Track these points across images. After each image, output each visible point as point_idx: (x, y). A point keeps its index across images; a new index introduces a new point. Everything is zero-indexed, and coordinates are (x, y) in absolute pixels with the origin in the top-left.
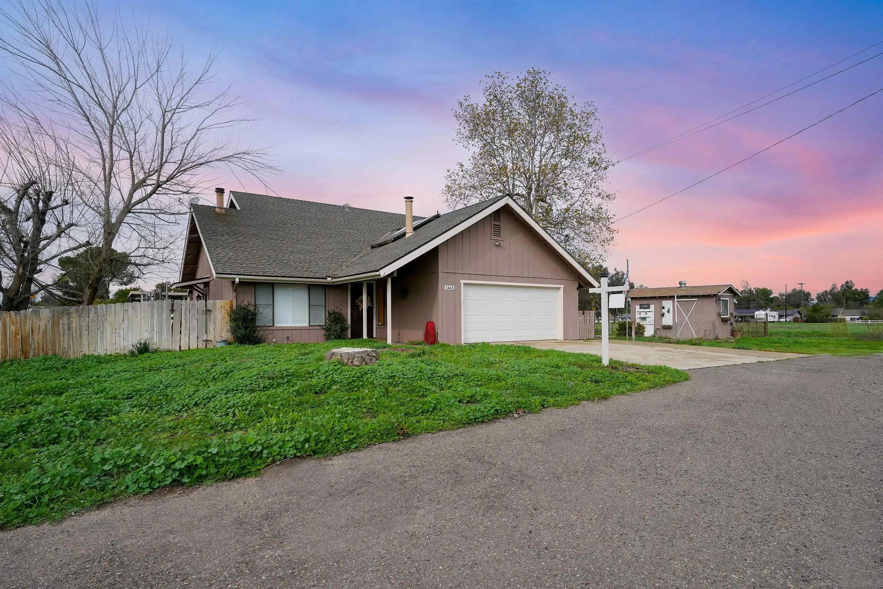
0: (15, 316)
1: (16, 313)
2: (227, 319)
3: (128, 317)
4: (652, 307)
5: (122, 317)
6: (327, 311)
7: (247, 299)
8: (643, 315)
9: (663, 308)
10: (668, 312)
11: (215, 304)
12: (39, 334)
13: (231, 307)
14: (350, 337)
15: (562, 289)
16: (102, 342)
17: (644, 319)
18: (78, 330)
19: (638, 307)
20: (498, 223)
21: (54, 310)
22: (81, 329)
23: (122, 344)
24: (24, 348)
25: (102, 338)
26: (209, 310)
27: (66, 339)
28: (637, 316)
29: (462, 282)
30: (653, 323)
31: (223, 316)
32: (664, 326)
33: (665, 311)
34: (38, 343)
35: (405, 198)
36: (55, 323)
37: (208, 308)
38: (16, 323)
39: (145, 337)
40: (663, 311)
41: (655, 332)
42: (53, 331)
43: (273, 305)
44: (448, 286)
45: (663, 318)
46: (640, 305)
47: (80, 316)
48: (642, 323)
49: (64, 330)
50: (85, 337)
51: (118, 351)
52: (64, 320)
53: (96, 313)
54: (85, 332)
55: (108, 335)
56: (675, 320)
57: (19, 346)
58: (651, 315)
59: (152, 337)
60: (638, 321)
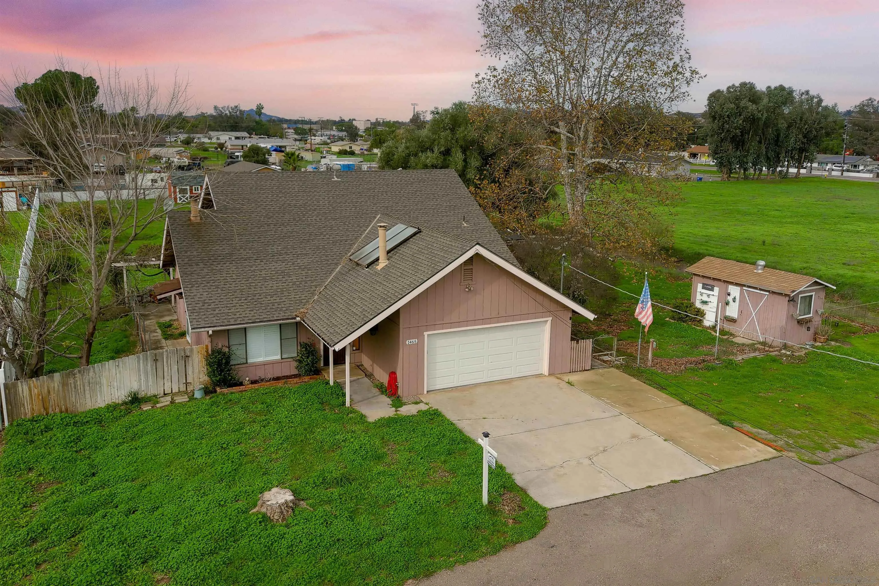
0: (37, 381)
1: (37, 380)
2: (204, 363)
3: (120, 372)
4: (716, 289)
5: (114, 371)
6: (299, 343)
7: (221, 343)
8: (705, 298)
9: (729, 295)
10: (734, 301)
11: (192, 350)
12: (54, 393)
13: (207, 351)
15: (550, 322)
16: (101, 395)
17: (705, 303)
18: (82, 387)
19: (700, 286)
21: (63, 373)
22: (84, 386)
23: (116, 393)
24: (45, 405)
25: (101, 391)
26: (187, 356)
27: (74, 396)
28: (699, 297)
30: (715, 311)
31: (200, 360)
32: (728, 317)
33: (730, 299)
34: (54, 400)
36: (64, 384)
37: (186, 355)
38: (38, 387)
39: (135, 387)
40: (728, 298)
41: (716, 322)
42: (63, 390)
43: (246, 344)
44: (410, 341)
45: (727, 307)
46: (703, 284)
47: (82, 375)
48: (703, 307)
49: (71, 388)
50: (87, 392)
51: (114, 401)
52: (71, 381)
53: (94, 372)
54: (87, 388)
55: (105, 388)
56: (741, 312)
57: (41, 405)
58: (714, 300)
59: (140, 385)
60: (698, 305)
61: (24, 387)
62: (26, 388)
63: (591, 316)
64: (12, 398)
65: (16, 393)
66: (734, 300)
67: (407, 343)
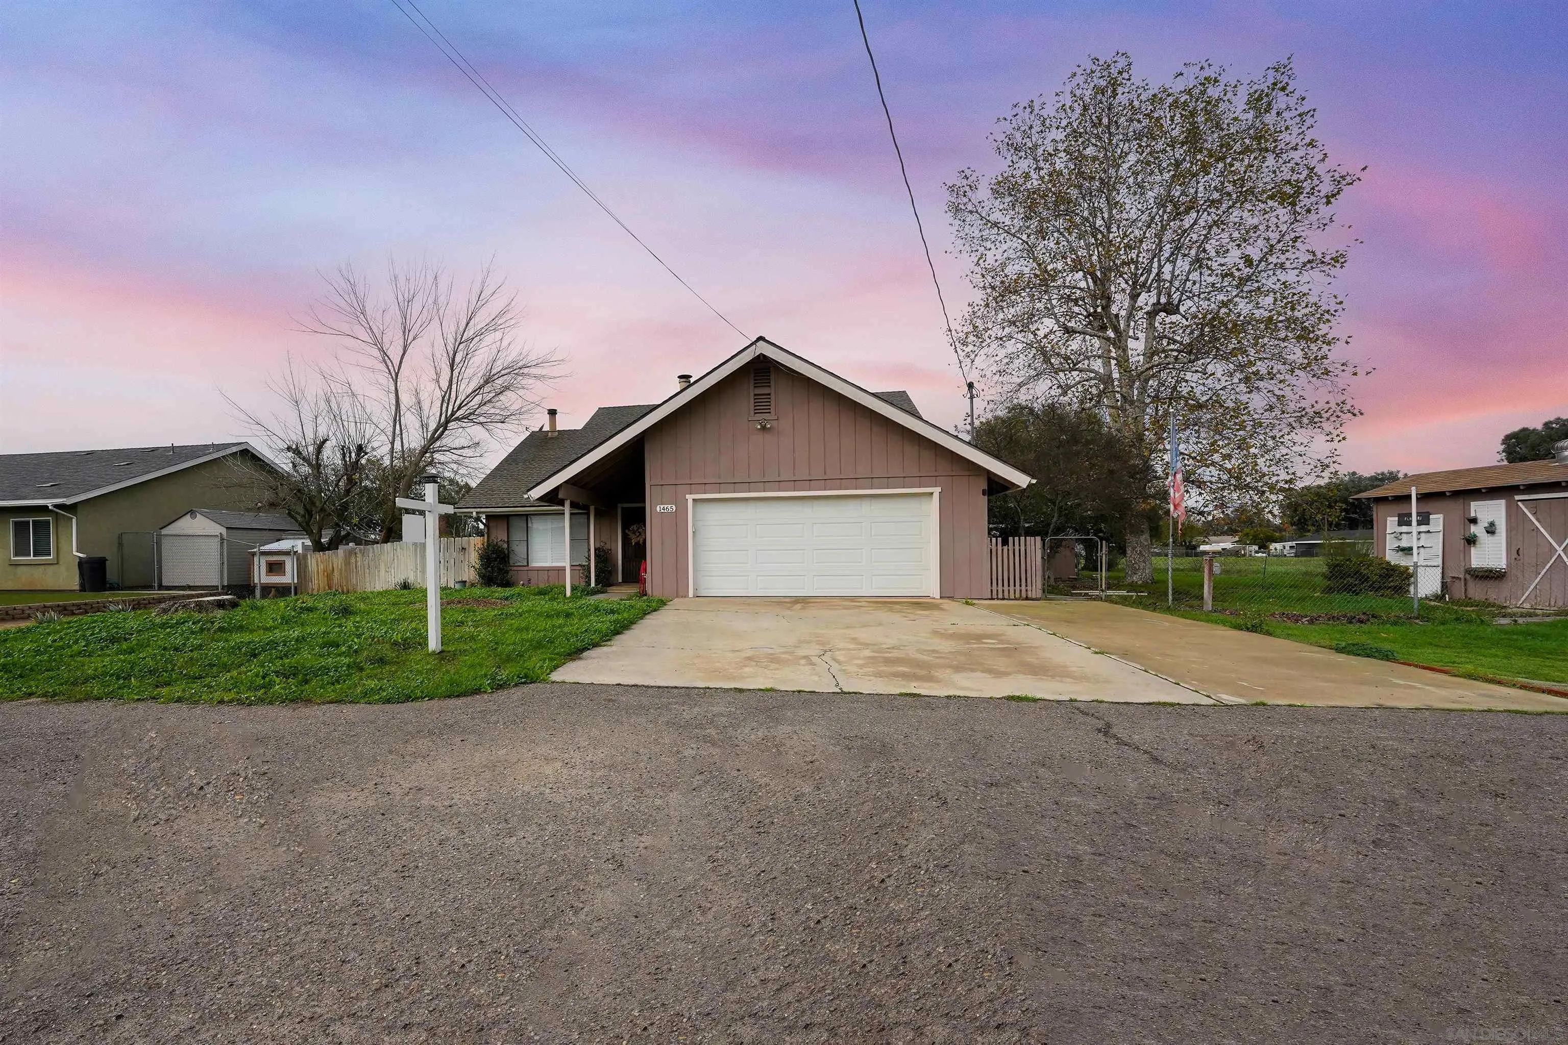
3: (397, 557)
4: (1436, 518)
5: (392, 555)
7: (500, 535)
8: (1408, 541)
9: (1474, 521)
10: (1491, 533)
11: (469, 542)
12: (338, 571)
13: (484, 544)
14: (620, 580)
15: (936, 496)
16: (379, 580)
17: (1409, 551)
18: (362, 569)
19: (1391, 521)
20: (766, 391)
21: (346, 549)
23: (393, 581)
24: (329, 581)
25: (379, 576)
26: (463, 549)
27: (355, 575)
28: (1391, 543)
29: (690, 498)
30: (1439, 561)
31: (476, 554)
32: (1475, 570)
33: (1477, 530)
34: (337, 578)
35: (680, 377)
36: (348, 563)
37: (463, 546)
38: (325, 563)
39: (409, 575)
40: (1473, 529)
41: (1444, 585)
42: (346, 569)
43: (527, 541)
44: (662, 506)
45: (1473, 550)
46: (1399, 516)
47: (364, 555)
48: (1404, 562)
49: (353, 568)
50: (366, 572)
52: (353, 558)
53: (374, 552)
54: (366, 569)
55: (382, 573)
56: (1515, 552)
57: (326, 582)
58: (1436, 543)
59: (416, 576)
60: (1392, 558)
61: (313, 560)
62: (314, 562)
63: (1022, 480)
64: (303, 574)
65: (306, 566)
66: (1491, 530)
67: (658, 509)
